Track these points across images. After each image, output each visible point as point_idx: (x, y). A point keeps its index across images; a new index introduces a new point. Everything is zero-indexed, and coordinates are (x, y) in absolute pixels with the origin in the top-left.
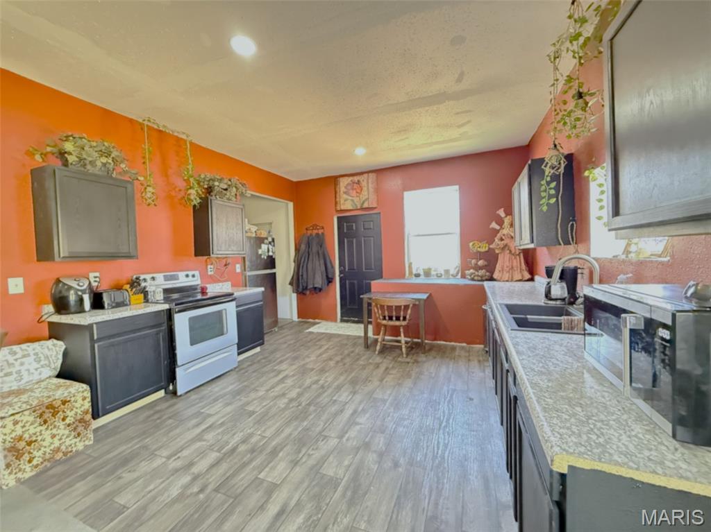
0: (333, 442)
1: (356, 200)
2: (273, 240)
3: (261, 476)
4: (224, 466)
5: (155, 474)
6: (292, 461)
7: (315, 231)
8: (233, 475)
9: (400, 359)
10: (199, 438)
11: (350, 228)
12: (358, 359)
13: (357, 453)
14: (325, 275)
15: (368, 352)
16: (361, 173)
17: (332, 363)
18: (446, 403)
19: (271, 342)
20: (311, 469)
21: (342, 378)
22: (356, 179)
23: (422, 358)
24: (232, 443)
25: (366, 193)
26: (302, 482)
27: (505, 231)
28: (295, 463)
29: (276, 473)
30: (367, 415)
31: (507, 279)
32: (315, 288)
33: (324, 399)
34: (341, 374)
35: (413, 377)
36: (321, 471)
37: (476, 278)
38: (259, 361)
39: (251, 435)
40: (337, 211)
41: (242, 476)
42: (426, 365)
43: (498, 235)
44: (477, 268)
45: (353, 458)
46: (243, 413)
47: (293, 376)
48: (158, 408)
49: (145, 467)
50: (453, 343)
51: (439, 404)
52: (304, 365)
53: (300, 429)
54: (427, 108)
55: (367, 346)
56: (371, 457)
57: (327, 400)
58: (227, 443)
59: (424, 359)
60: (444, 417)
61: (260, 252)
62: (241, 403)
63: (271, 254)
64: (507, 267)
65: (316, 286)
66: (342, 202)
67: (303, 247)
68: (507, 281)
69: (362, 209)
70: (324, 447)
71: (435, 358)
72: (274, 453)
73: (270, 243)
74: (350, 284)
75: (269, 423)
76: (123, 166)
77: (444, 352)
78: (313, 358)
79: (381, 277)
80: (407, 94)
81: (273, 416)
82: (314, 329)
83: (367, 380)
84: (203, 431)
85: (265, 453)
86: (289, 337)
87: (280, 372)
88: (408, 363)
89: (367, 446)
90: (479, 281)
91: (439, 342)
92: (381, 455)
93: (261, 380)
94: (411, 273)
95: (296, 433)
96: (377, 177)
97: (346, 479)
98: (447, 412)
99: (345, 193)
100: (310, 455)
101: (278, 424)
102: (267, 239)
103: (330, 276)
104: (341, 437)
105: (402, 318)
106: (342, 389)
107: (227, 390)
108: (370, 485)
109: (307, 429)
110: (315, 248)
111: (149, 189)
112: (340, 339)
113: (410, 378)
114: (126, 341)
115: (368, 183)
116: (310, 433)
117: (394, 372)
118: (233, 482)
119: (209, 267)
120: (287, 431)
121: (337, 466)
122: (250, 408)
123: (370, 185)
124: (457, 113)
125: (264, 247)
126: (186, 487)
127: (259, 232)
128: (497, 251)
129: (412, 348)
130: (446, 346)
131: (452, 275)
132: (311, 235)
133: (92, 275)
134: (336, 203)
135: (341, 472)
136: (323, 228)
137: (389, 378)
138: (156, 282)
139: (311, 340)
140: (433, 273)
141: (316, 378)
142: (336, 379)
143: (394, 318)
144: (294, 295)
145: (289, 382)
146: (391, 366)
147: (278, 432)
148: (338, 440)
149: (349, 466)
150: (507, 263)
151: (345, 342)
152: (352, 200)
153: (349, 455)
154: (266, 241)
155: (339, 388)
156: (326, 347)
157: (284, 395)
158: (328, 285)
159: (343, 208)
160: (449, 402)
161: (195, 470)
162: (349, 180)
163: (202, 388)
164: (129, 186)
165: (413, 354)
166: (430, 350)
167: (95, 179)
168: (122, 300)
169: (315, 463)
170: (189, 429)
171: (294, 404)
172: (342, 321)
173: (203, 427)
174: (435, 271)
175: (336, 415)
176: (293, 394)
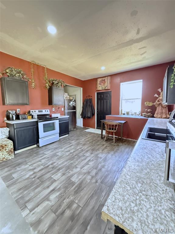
0: (78, 169)
1: (103, 86)
2: (75, 100)
3: (52, 177)
4: (43, 171)
5: (24, 170)
6: (63, 173)
7: (89, 98)
8: (44, 175)
9: (112, 144)
10: (40, 161)
11: (101, 96)
12: (98, 142)
13: (85, 175)
14: (91, 112)
15: (102, 140)
16: (106, 77)
17: (88, 142)
18: (124, 162)
19: (72, 133)
20: (68, 177)
21: (90, 148)
22: (103, 79)
23: (121, 144)
24: (49, 164)
25: (107, 84)
26: (63, 181)
27: (160, 98)
28: (64, 174)
29: (57, 176)
30: (93, 162)
31: (159, 117)
32: (88, 117)
33: (81, 154)
34: (90, 146)
35: (115, 151)
36: (71, 179)
37: (146, 116)
38: (66, 139)
39: (55, 162)
40: (97, 91)
41: (47, 175)
42: (121, 147)
43: (157, 99)
44: (147, 112)
45: (83, 176)
46: (55, 155)
47: (75, 145)
48: (33, 150)
49: (23, 167)
50: (134, 140)
51: (121, 162)
52: (80, 142)
53: (70, 163)
54: (126, 48)
55: (102, 138)
56: (89, 177)
57: (82, 155)
58: (47, 164)
59: (121, 145)
60: (121, 167)
61: (70, 104)
62: (56, 152)
63: (74, 105)
64: (160, 112)
65: (88, 116)
66: (98, 87)
67: (85, 103)
68: (159, 118)
69: (105, 90)
70: (75, 170)
71: (126, 145)
72: (59, 170)
73: (74, 101)
74: (100, 116)
75: (61, 160)
76: (25, 76)
77: (130, 143)
78: (83, 140)
79: (111, 114)
80: (116, 42)
81: (63, 157)
82: (87, 130)
83: (98, 150)
84: (42, 159)
85: (56, 169)
86: (78, 132)
87: (71, 143)
88: (115, 145)
89: (89, 173)
90: (147, 117)
91: (129, 139)
92: (93, 177)
93: (65, 145)
94: (121, 113)
95: (68, 164)
96: (111, 78)
97: (78, 183)
98: (123, 165)
99: (99, 84)
100: (69, 173)
101: (63, 161)
102: (72, 100)
103: (93, 113)
104: (81, 168)
105: (114, 129)
106: (88, 152)
107: (53, 147)
108: (85, 187)
109: (72, 164)
110: (89, 104)
111: (33, 84)
112: (94, 134)
113: (113, 151)
114: (24, 130)
115: (108, 80)
116: (72, 165)
117: (108, 148)
118: (43, 177)
119: (53, 108)
120: (65, 163)
121: (76, 178)
122: (58, 154)
123: (108, 81)
124: (140, 49)
125: (72, 103)
126: (31, 175)
127: (70, 98)
128: (156, 106)
129: (118, 140)
130: (131, 141)
131: (138, 115)
132: (88, 99)
133: (18, 110)
134: (96, 88)
135: (77, 180)
136: (92, 96)
137: (106, 150)
138: (36, 113)
139: (85, 134)
140: (130, 113)
141: (81, 147)
142: (87, 148)
143: (111, 129)
144: (82, 119)
145: (73, 147)
146: (108, 146)
147: (63, 163)
148: (80, 169)
149: (80, 179)
150: (160, 111)
151: (95, 136)
152: (102, 87)
153: (82, 175)
154: (72, 101)
155: (87, 151)
156: (88, 137)
157: (69, 151)
158: (93, 116)
159: (98, 89)
160: (125, 162)
161: (35, 171)
162: (101, 79)
163: (47, 146)
164: (26, 83)
165: (118, 142)
166: (125, 142)
167: (17, 81)
168: (25, 117)
169: (70, 176)
170: (39, 158)
171: (71, 154)
172: (97, 128)
173: (43, 157)
174: (131, 113)
175: (83, 160)
176: (72, 151)
